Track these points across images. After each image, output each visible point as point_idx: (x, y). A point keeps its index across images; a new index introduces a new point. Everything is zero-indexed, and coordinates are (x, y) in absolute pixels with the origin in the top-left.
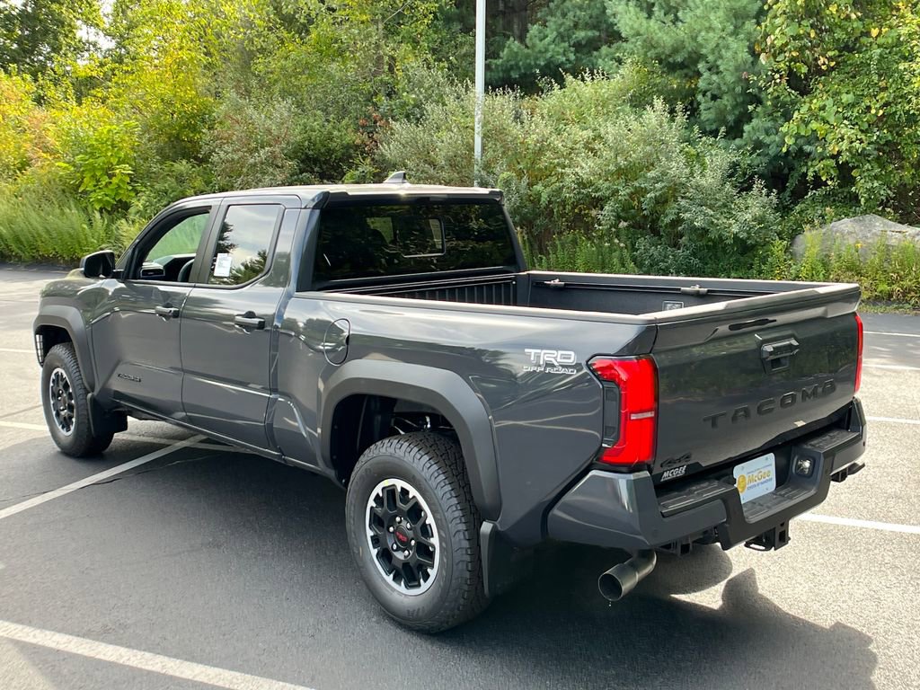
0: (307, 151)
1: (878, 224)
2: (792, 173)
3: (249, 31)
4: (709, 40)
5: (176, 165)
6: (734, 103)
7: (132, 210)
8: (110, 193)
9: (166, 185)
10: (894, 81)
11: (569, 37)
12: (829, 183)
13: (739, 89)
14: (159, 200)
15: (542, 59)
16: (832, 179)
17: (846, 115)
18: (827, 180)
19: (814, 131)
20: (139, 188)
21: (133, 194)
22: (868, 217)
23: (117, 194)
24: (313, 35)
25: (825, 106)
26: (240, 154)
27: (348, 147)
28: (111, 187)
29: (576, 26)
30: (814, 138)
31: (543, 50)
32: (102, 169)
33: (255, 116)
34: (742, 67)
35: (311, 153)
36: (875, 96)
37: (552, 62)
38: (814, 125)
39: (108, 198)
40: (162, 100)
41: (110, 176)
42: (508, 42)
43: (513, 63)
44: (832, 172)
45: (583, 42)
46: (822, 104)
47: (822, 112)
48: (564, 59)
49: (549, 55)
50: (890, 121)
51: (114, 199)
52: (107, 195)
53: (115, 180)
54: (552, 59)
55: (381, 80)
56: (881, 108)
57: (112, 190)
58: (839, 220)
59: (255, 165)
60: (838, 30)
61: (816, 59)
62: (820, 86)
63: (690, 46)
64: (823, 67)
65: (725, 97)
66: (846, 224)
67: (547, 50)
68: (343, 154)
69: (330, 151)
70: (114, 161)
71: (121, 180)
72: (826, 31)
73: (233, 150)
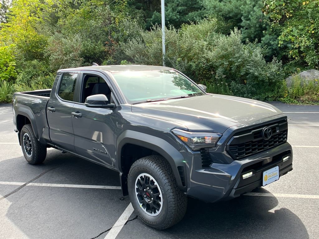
0: (86, 54)
1: (316, 72)
2: (279, 55)
3: (57, 9)
4: (244, 9)
5: (33, 62)
6: (255, 30)
7: (18, 80)
8: (7, 73)
9: (30, 69)
10: (317, 20)
11: (176, 9)
12: (296, 58)
13: (257, 26)
14: (28, 76)
15: (167, 18)
16: (297, 57)
17: (301, 33)
18: (295, 57)
19: (290, 39)
20: (19, 71)
21: (17, 73)
22: (312, 70)
23: (10, 73)
24: (82, 10)
25: (292, 30)
26: (61, 56)
27: (102, 52)
28: (8, 71)
29: (178, 5)
30: (290, 42)
31: (168, 15)
32: (3, 64)
33: (66, 41)
34: (259, 17)
35: (88, 55)
36: (310, 26)
37: (171, 19)
38: (290, 37)
39: (7, 76)
40: (25, 36)
41: (7, 67)
42: (154, 13)
43: (156, 20)
44: (297, 54)
45: (181, 11)
46: (291, 29)
47: (292, 32)
48: (176, 17)
49: (170, 16)
50: (316, 35)
51: (9, 76)
52: (6, 75)
53: (9, 68)
54: (171, 18)
55: (112, 26)
56: (313, 30)
57: (8, 72)
58: (302, 71)
59: (67, 60)
60: (294, 3)
61: (285, 14)
62: (288, 23)
63: (236, 11)
64: (288, 17)
65: (252, 28)
66: (305, 73)
67: (169, 15)
68: (100, 55)
69: (95, 54)
70: (8, 60)
71: (12, 68)
72: (289, 3)
73: (58, 55)
